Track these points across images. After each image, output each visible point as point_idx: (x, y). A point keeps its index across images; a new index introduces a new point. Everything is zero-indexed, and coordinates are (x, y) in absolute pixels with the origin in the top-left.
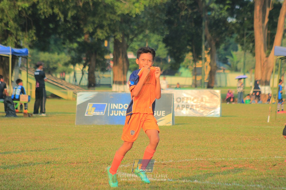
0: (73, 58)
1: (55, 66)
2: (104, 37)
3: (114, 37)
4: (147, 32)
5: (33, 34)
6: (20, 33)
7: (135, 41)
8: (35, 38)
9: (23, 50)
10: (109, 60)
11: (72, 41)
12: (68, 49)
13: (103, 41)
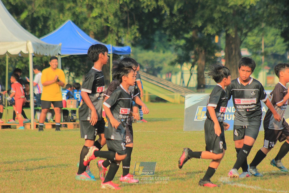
0: (180, 57)
1: (160, 65)
2: (215, 32)
3: (226, 31)
4: (263, 25)
5: (135, 30)
6: (122, 30)
7: (250, 36)
8: (137, 35)
9: (125, 49)
10: (221, 58)
11: (178, 37)
12: (174, 47)
13: (214, 36)
